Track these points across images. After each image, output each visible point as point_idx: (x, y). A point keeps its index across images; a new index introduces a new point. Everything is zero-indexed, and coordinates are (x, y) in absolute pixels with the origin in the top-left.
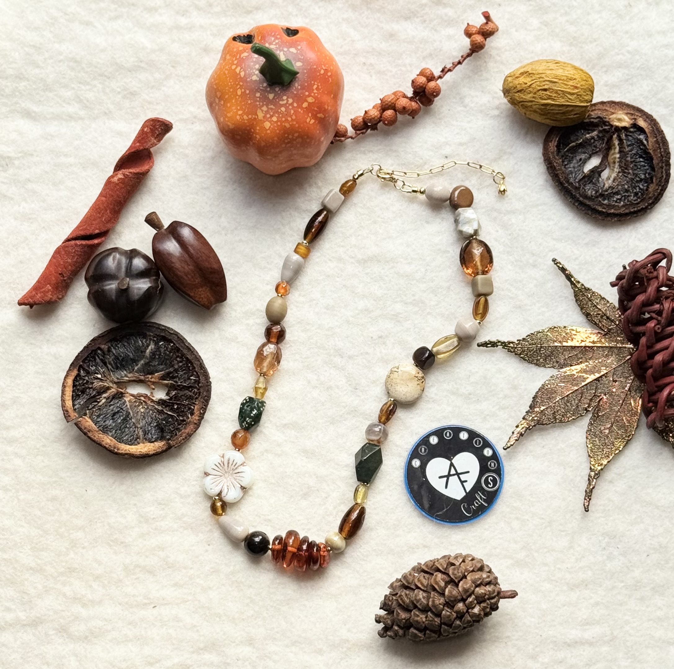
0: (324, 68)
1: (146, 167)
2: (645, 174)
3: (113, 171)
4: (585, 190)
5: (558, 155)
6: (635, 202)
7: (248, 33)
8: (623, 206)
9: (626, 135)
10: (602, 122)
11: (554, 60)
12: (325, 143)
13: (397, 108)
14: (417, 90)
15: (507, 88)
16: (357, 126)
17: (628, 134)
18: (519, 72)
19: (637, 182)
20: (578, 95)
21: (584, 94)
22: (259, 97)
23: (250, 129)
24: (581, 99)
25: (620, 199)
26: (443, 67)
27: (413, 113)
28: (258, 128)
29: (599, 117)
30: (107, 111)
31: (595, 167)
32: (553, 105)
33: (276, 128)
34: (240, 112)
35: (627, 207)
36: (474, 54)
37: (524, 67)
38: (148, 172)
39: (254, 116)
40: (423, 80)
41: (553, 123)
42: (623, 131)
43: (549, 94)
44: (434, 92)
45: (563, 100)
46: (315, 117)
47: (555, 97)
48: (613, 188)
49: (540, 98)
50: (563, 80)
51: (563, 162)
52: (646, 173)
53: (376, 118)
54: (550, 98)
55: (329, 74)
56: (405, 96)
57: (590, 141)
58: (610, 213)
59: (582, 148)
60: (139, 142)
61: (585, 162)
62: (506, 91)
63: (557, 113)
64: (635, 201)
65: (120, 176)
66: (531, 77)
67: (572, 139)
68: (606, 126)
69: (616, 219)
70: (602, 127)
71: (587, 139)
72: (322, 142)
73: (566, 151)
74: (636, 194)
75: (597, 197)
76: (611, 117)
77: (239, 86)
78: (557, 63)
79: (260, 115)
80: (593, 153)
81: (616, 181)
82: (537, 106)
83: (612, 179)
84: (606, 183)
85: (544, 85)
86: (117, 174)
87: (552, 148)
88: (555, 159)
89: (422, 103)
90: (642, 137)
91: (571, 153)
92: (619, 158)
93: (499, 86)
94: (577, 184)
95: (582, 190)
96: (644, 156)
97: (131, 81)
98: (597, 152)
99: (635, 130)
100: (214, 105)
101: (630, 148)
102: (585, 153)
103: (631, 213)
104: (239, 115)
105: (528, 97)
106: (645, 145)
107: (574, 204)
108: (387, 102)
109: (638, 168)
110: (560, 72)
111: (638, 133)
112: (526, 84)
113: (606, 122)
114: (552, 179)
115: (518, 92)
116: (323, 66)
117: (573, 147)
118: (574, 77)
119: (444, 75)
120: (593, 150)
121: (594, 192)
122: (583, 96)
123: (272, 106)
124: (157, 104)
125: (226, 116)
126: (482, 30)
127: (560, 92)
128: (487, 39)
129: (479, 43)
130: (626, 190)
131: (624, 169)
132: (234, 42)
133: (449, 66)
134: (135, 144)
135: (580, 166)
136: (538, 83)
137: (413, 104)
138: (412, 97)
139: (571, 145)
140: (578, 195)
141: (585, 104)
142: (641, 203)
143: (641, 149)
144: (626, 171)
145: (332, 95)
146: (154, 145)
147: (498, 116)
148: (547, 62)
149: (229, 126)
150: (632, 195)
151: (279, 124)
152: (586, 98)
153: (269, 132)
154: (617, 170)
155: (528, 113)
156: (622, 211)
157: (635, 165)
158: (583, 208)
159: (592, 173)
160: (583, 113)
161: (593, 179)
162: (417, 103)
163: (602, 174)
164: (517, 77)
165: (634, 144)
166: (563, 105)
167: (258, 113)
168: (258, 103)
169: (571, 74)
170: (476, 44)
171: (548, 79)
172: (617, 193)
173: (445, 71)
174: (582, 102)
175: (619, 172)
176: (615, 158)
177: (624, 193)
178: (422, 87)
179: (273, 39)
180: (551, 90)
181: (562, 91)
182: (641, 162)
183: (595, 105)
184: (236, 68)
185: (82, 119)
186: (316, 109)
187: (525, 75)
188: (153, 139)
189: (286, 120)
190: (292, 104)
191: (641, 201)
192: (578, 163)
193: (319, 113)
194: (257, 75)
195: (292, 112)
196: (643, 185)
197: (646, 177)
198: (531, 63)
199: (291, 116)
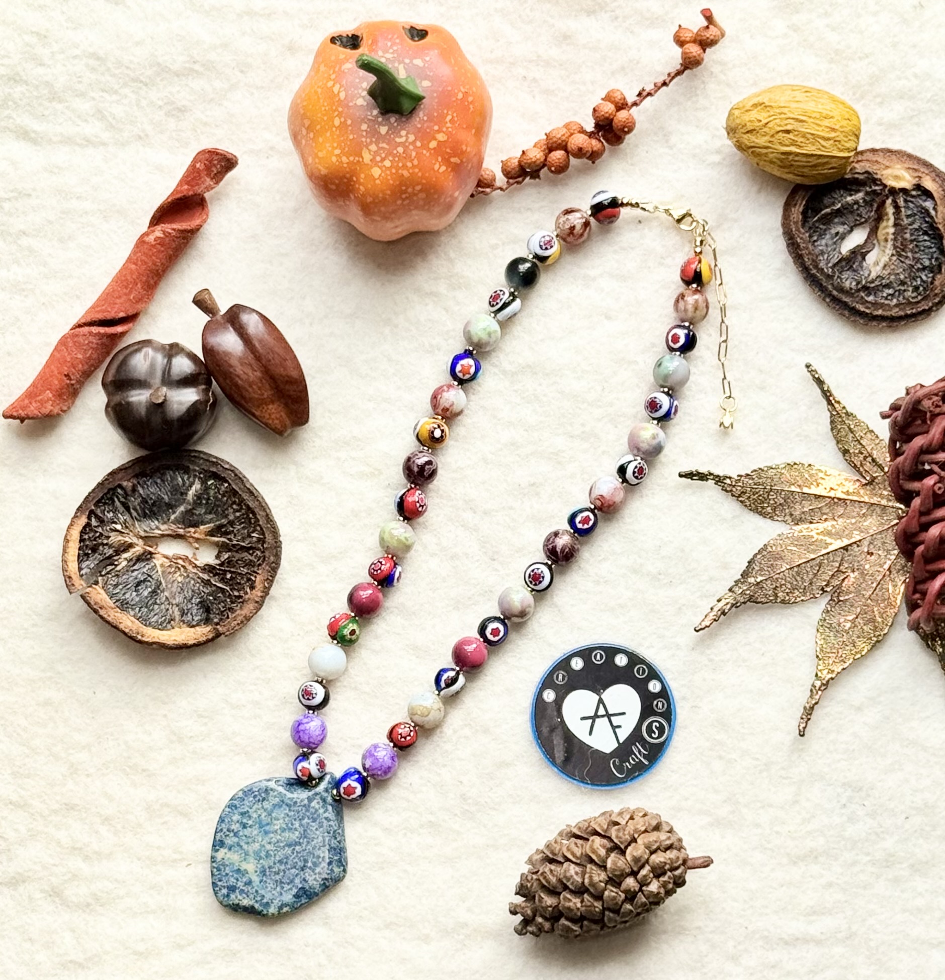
0: (463, 90)
1: (197, 222)
2: (930, 259)
3: (148, 225)
4: (841, 279)
5: (803, 226)
6: (914, 301)
7: (353, 32)
8: (896, 306)
9: (906, 201)
10: (871, 179)
11: (805, 87)
12: (460, 198)
13: (569, 149)
14: (601, 123)
15: (733, 126)
16: (510, 172)
17: (909, 199)
18: (751, 103)
19: (918, 270)
20: (835, 141)
21: (846, 139)
22: (366, 131)
23: (352, 176)
24: (840, 146)
25: (892, 295)
26: (640, 89)
27: (594, 156)
28: (362, 176)
29: (867, 172)
30: (142, 135)
31: (858, 246)
32: (797, 154)
33: (389, 177)
34: (337, 152)
35: (902, 306)
36: (686, 72)
37: (759, 95)
38: (198, 230)
39: (357, 158)
40: (609, 108)
41: (799, 180)
42: (901, 194)
43: (793, 138)
44: (625, 127)
45: (814, 148)
46: (446, 161)
47: (802, 142)
48: (883, 278)
49: (780, 143)
50: (815, 118)
51: (810, 236)
52: (932, 257)
53: (538, 162)
54: (793, 143)
55: (470, 99)
56: (582, 131)
57: (853, 207)
58: (877, 316)
59: (841, 217)
60: (188, 183)
61: (843, 237)
62: (731, 131)
63: (804, 167)
64: (913, 298)
65: (158, 232)
66: (769, 111)
67: (825, 202)
68: (877, 185)
69: (884, 324)
70: (871, 187)
71: (848, 203)
72: (456, 198)
73: (817, 221)
74: (916, 289)
75: (858, 290)
76: (884, 172)
77: (336, 113)
78: (807, 92)
79: (367, 157)
80: (856, 225)
81: (887, 268)
82: (774, 154)
83: (881, 265)
84: (872, 270)
85: (786, 125)
86: (153, 231)
87: (795, 215)
88: (800, 232)
89: (607, 141)
90: (929, 204)
91: (824, 224)
92: (894, 234)
93: (720, 121)
94: (830, 270)
95: (836, 281)
96: (930, 232)
97: (178, 92)
98: (862, 223)
99: (919, 193)
100: (299, 137)
101: (910, 220)
102: (843, 224)
103: (907, 317)
104: (336, 155)
105: (762, 141)
106: (932, 217)
107: (824, 300)
108: (555, 139)
109: (920, 250)
110: (811, 106)
111: (924, 198)
112: (761, 121)
113: (876, 179)
114: (794, 262)
115: (748, 132)
116: (462, 88)
117: (827, 214)
118: (831, 114)
119: (641, 101)
120: (856, 220)
121: (854, 283)
122: (843, 143)
123: (384, 145)
124: (217, 126)
125: (316, 156)
126: (699, 38)
127: (809, 136)
128: (708, 50)
129: (695, 57)
130: (901, 281)
131: (900, 250)
132: (333, 46)
133: (649, 87)
134: (182, 186)
135: (835, 243)
136: (777, 121)
137: (594, 142)
138: (592, 132)
139: (823, 212)
140: (830, 287)
141: (846, 154)
142: (923, 303)
143: (927, 222)
144: (903, 253)
145: (473, 131)
146: (209, 188)
147: (719, 163)
148: (793, 90)
149: (320, 170)
150: (911, 289)
151: (394, 171)
152: (848, 145)
153: (378, 182)
154: (889, 250)
155: (761, 163)
156: (895, 312)
157: (917, 246)
158: (838, 307)
159: (853, 255)
160: (844, 167)
161: (854, 263)
162: (600, 141)
163: (867, 258)
164: (747, 111)
165: (916, 214)
166: (812, 155)
167: (363, 155)
168: (364, 140)
169: (826, 110)
170: (689, 58)
171: (792, 116)
172: (888, 286)
173: (642, 95)
174: (842, 151)
175: (893, 255)
176: (888, 234)
177: (899, 285)
178: (607, 118)
179: (389, 44)
180: (796, 133)
181: (812, 134)
182: (925, 240)
183: (862, 153)
184: (334, 85)
185: (104, 144)
186: (448, 150)
187: (759, 108)
188: (208, 180)
189: (405, 167)
190: (413, 143)
191: (922, 300)
192: (832, 238)
193: (455, 156)
194: (363, 97)
195: (414, 154)
196: (926, 275)
197: (931, 263)
198: (770, 90)
199: (412, 161)
